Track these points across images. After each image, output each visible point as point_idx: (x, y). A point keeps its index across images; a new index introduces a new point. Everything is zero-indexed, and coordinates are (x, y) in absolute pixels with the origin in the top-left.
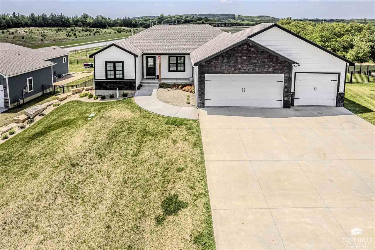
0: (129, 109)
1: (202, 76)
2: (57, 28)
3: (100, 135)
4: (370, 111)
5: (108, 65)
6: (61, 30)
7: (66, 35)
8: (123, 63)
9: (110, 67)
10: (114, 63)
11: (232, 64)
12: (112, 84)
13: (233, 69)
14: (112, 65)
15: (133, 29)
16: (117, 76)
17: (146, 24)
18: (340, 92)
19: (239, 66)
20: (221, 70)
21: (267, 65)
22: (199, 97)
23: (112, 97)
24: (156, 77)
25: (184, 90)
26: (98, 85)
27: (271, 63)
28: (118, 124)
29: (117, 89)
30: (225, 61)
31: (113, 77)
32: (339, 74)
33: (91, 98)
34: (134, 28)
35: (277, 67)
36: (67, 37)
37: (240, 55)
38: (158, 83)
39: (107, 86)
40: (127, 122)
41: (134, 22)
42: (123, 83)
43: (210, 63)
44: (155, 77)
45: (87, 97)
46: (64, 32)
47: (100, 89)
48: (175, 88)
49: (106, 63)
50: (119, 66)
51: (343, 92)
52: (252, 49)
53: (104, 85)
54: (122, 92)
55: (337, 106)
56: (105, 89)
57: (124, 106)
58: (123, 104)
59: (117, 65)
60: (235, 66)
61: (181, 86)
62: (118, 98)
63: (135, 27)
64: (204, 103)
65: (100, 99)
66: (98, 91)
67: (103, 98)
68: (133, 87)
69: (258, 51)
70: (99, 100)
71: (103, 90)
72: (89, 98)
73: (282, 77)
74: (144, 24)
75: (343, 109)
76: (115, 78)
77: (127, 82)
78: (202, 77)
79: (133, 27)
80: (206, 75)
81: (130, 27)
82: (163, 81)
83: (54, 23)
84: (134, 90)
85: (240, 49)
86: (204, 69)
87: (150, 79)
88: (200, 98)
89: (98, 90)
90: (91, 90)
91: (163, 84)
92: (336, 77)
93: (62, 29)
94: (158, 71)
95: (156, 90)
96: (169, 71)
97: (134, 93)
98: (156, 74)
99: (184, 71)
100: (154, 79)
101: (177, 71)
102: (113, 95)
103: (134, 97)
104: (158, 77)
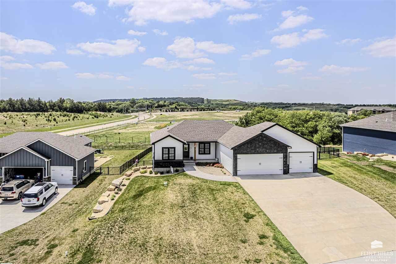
0: (189, 178)
2: (35, 113)
3: (183, 192)
5: (164, 149)
6: (39, 115)
7: (47, 120)
8: (174, 148)
9: (166, 151)
10: (169, 148)
11: (253, 148)
12: (167, 163)
13: (254, 151)
15: (109, 114)
16: (170, 158)
17: (118, 108)
18: (315, 163)
19: (258, 149)
20: (246, 152)
21: (273, 148)
24: (190, 159)
25: (216, 167)
26: (157, 164)
27: (276, 147)
28: (190, 187)
29: (171, 167)
30: (249, 146)
31: (167, 158)
32: (314, 152)
35: (279, 149)
36: (48, 122)
37: (258, 142)
38: (194, 162)
39: (162, 165)
40: (195, 185)
41: (109, 107)
42: (174, 163)
43: (240, 148)
45: (148, 173)
46: (43, 117)
47: (158, 167)
48: (208, 166)
49: (163, 148)
50: (172, 151)
51: (316, 163)
52: (264, 139)
54: (175, 169)
55: (313, 172)
56: (162, 167)
58: (183, 176)
59: (170, 149)
60: (255, 149)
62: (173, 172)
63: (110, 112)
64: (237, 173)
67: (162, 173)
68: (181, 165)
69: (267, 140)
70: (159, 175)
71: (160, 168)
72: (150, 173)
73: (281, 155)
74: (116, 108)
75: (317, 174)
76: (169, 159)
77: (178, 162)
78: (236, 156)
79: (108, 112)
80: (238, 155)
81: (105, 112)
82: (197, 161)
83: (32, 108)
84: (182, 167)
85: (257, 139)
86: (237, 151)
87: (186, 160)
88: (234, 169)
89: (156, 168)
91: (198, 163)
92: (312, 154)
93: (41, 113)
94: (192, 154)
95: (195, 167)
96: (199, 154)
97: (183, 169)
98: (190, 157)
99: (210, 154)
100: (189, 160)
101: (204, 153)
102: (168, 171)
103: (185, 172)
104: (192, 158)
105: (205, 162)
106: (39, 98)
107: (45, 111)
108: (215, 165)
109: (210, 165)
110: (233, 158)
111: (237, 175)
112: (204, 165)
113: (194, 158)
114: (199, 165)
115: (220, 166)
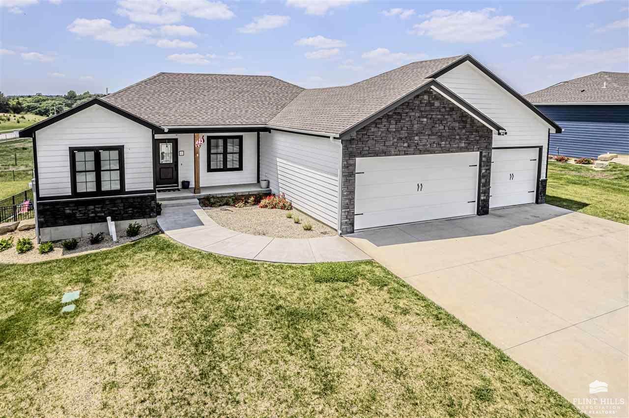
0: (180, 263)
1: (351, 162)
3: (150, 351)
4: (586, 205)
5: (79, 156)
8: (120, 149)
9: (86, 161)
10: (97, 151)
11: (404, 134)
12: (92, 207)
13: (406, 145)
14: (91, 155)
16: (105, 187)
17: (39, 107)
18: (541, 179)
19: (416, 138)
20: (384, 148)
21: (458, 135)
22: (343, 210)
23: (96, 240)
24: (180, 187)
26: (48, 213)
27: (464, 131)
28: (184, 307)
29: (109, 218)
30: (393, 128)
31: (92, 188)
32: (541, 148)
33: (29, 253)
34: (16, 115)
35: (472, 137)
37: (417, 115)
38: (193, 198)
39: (75, 214)
40: (206, 298)
41: (15, 103)
42: (122, 202)
43: (365, 132)
44: (178, 186)
45: (13, 250)
47: (55, 224)
48: (241, 204)
49: (73, 151)
50: (109, 160)
51: (545, 178)
52: (437, 104)
53: (68, 211)
54: (126, 224)
55: (537, 202)
56: (72, 220)
57: (158, 257)
58: (153, 253)
59: (104, 155)
60: (409, 138)
61: (252, 199)
62: (115, 239)
64: (353, 224)
65: (61, 250)
66: (47, 230)
67: (71, 246)
68: (148, 210)
69: (444, 107)
70: (58, 253)
71: (65, 225)
72: (22, 251)
73: (473, 157)
74: (34, 108)
75: (546, 207)
76: (99, 191)
77: (134, 198)
78: (351, 165)
80: (358, 160)
84: (150, 217)
85: (417, 102)
86: (354, 146)
87: (169, 190)
88: (345, 212)
89: (48, 226)
90: (12, 231)
91: (207, 198)
92: (535, 154)
94: (185, 173)
95: (201, 213)
96: (210, 170)
97: (156, 224)
98: (180, 180)
99: (240, 168)
100: (178, 190)
101: (225, 169)
102: (98, 235)
103: (163, 233)
104: (186, 185)
105: (228, 193)
108: (263, 202)
109: (248, 203)
110: (343, 172)
111: (353, 232)
112: (227, 204)
113: (192, 185)
114: (212, 205)
115: (281, 204)
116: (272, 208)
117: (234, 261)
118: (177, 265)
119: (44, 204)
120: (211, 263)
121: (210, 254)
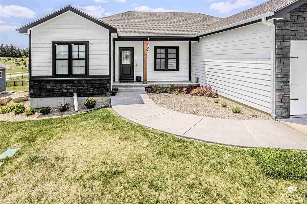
0: (110, 132)
1: (285, 44)
2: (6, 58)
5: (59, 48)
6: (10, 59)
7: (16, 64)
8: (86, 44)
9: (63, 51)
10: (70, 45)
12: (65, 85)
14: (65, 48)
22: (278, 93)
23: (64, 109)
25: (196, 94)
26: (36, 87)
28: (91, 188)
29: (75, 94)
31: (66, 71)
33: (20, 114)
36: (17, 65)
38: (142, 86)
39: (54, 89)
42: (86, 83)
43: (301, 14)
44: (134, 80)
45: (13, 113)
46: (14, 61)
47: (40, 96)
48: (176, 92)
49: (54, 44)
50: (78, 51)
53: (49, 87)
54: (85, 99)
56: (51, 94)
57: (96, 125)
59: (75, 47)
62: (76, 109)
64: (288, 109)
65: (39, 114)
66: (36, 99)
68: (104, 90)
71: (46, 97)
72: (17, 113)
76: (71, 74)
77: (94, 80)
78: (285, 47)
80: (293, 43)
82: (149, 84)
83: (4, 53)
84: (106, 96)
86: (288, 28)
87: (127, 82)
88: (279, 95)
89: (35, 97)
90: (25, 101)
93: (12, 58)
95: (145, 96)
96: (155, 70)
97: (110, 101)
98: (135, 76)
99: (177, 70)
100: (134, 82)
101: (166, 69)
102: (65, 106)
103: (111, 107)
104: (139, 79)
105: (167, 85)
106: (12, 45)
107: (17, 57)
108: (193, 91)
109: (182, 91)
110: (276, 55)
111: (288, 117)
112: (166, 92)
113: (142, 80)
114: (154, 92)
115: (209, 93)
116: (201, 96)
117: (162, 135)
118: (107, 134)
119: (34, 81)
120: (139, 135)
121: (140, 127)
